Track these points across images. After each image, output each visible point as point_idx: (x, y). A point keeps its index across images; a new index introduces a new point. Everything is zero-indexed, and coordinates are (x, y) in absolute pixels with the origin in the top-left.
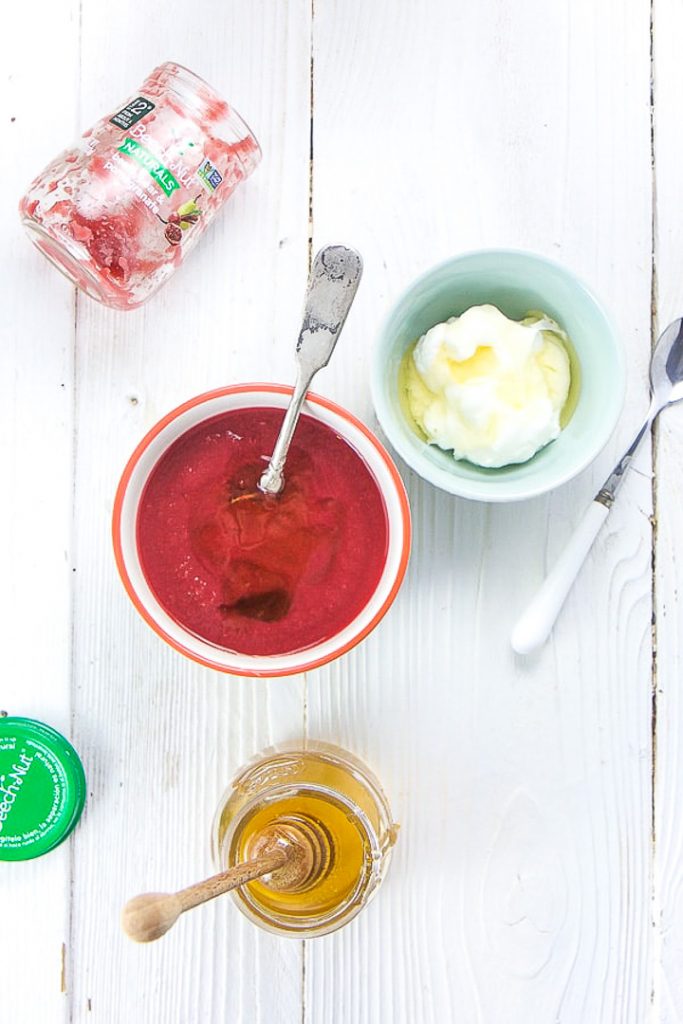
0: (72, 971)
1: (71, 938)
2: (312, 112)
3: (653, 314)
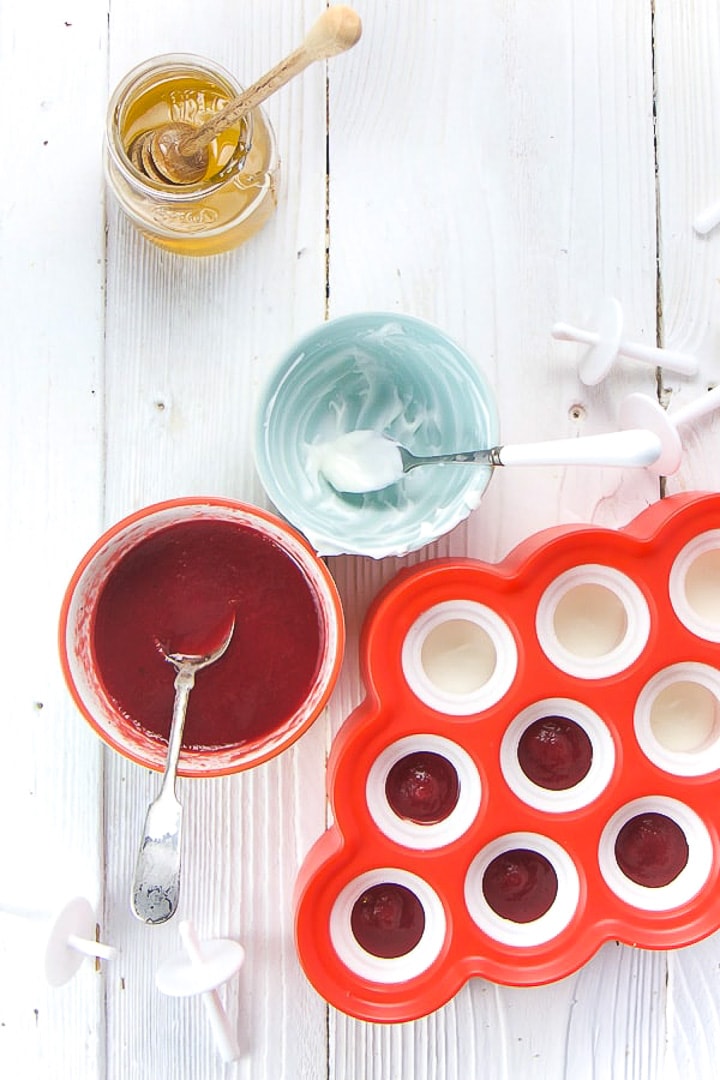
2: (328, 129)
3: (659, 315)
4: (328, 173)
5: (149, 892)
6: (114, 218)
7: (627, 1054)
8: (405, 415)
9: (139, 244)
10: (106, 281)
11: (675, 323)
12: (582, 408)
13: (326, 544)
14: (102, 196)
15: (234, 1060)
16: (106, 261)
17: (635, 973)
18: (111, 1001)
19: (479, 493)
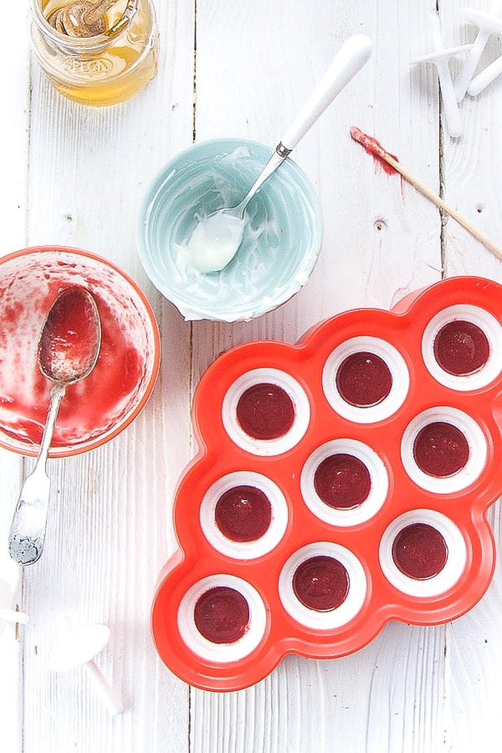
2: (196, 17)
3: (441, 155)
4: (195, 49)
5: (21, 541)
6: (37, 78)
7: (415, 707)
8: (251, 225)
9: (55, 100)
10: (30, 126)
11: (453, 161)
12: (384, 222)
13: (191, 311)
14: (27, 64)
15: (118, 714)
16: (30, 111)
17: (421, 646)
18: (27, 663)
19: (307, 273)
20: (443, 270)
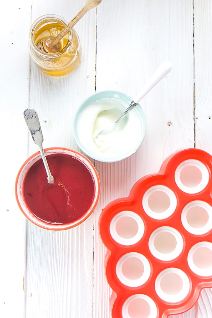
0: (26, 285)
1: (26, 275)
2: (96, 40)
3: (194, 96)
4: (96, 53)
6: (33, 66)
9: (40, 73)
10: (30, 85)
11: (199, 98)
12: (171, 123)
14: (29, 60)
16: (30, 78)
20: (195, 142)
